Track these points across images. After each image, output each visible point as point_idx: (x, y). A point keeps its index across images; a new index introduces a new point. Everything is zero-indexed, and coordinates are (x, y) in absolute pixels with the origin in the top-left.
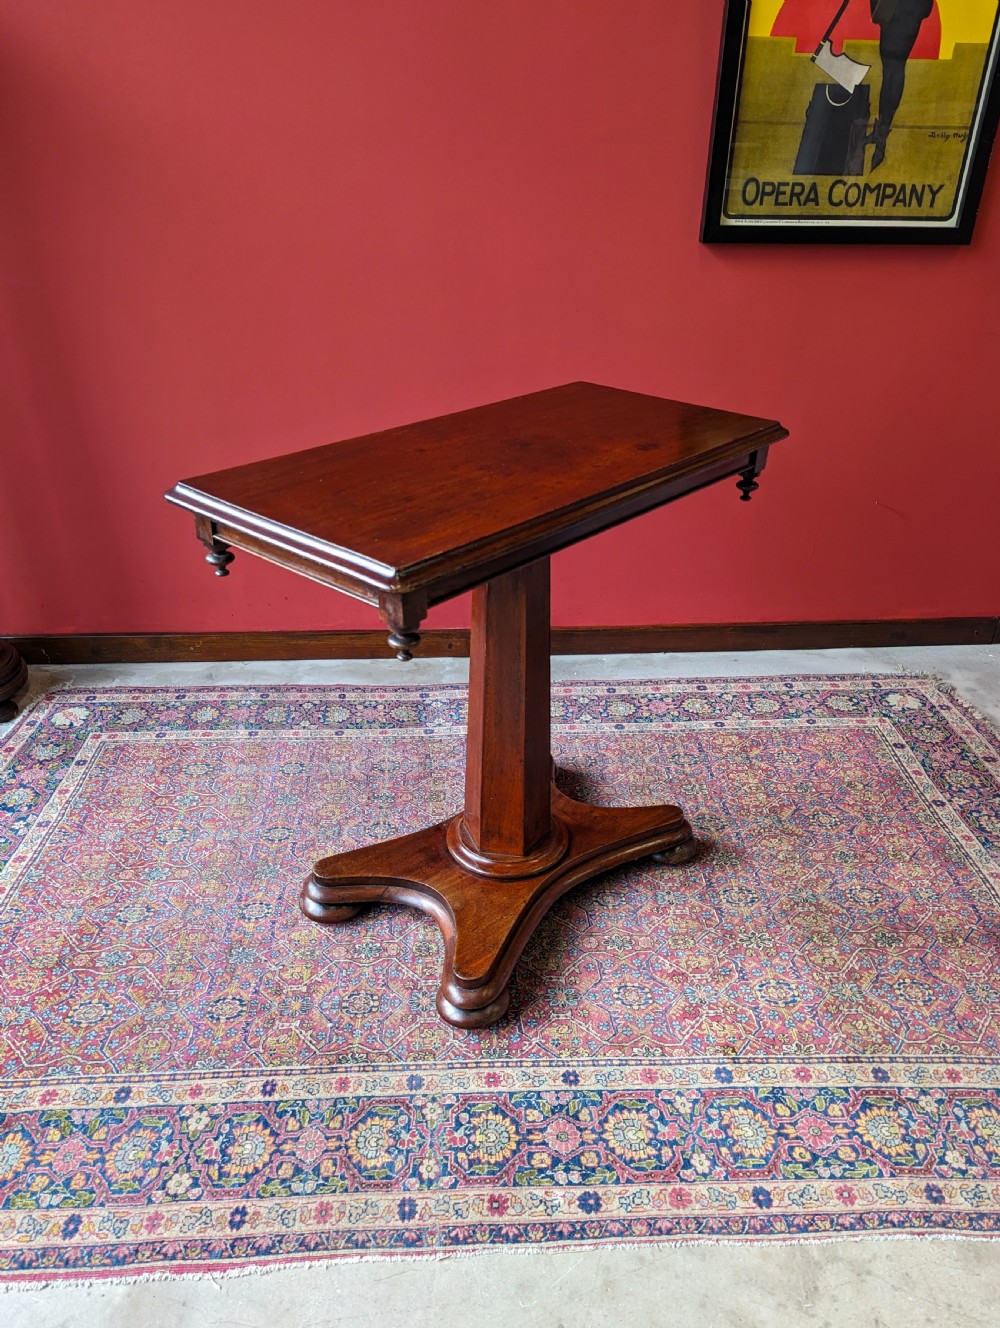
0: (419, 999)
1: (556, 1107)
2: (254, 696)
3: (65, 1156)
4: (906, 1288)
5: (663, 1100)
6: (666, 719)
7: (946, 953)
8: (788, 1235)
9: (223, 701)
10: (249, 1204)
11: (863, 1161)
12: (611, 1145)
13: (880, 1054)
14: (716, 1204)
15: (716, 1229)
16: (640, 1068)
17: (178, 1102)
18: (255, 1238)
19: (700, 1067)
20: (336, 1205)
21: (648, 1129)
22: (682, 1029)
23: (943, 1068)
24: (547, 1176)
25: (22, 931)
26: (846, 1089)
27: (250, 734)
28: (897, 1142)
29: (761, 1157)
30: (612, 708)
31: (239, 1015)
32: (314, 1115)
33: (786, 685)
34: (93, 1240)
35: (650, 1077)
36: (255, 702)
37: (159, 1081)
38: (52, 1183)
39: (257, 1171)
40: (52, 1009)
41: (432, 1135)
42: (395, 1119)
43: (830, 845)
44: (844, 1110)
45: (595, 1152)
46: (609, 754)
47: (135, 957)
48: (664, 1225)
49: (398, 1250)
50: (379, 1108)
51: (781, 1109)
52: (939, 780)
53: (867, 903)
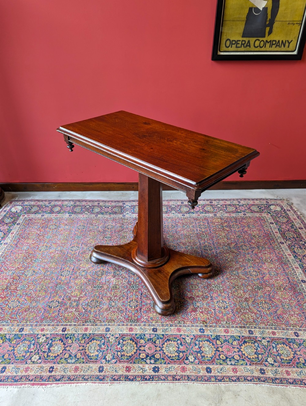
0: (111, 303)
1: (149, 339)
2: (72, 203)
3: (3, 348)
4: (249, 401)
5: (182, 338)
6: (199, 213)
7: (277, 293)
8: (215, 382)
9: (62, 205)
10: (55, 365)
11: (241, 360)
12: (164, 351)
13: (252, 326)
14: (194, 372)
15: (193, 380)
16: (176, 328)
17: (37, 333)
18: (56, 376)
19: (195, 328)
20: (80, 367)
21: (177, 347)
22: (191, 315)
23: (271, 331)
24: (144, 361)
26: (239, 336)
27: (69, 216)
28: (253, 354)
29: (210, 357)
30: (182, 209)
31: (57, 306)
32: (76, 339)
33: (238, 202)
34: (9, 374)
35: (179, 330)
36: (72, 205)
37: (32, 326)
39: (58, 355)
40: (3, 303)
41: (111, 346)
42: (101, 341)
43: (245, 256)
44: (238, 343)
45: (159, 354)
46: (179, 224)
47: (29, 287)
48: (178, 377)
49: (97, 382)
50: (96, 337)
51: (218, 342)
52: (283, 235)
53: (254, 276)
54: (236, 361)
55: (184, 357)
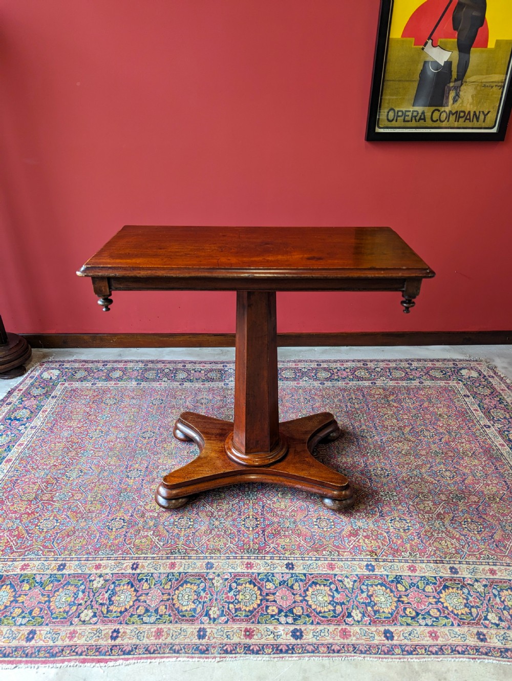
0: (214, 522)
1: (282, 582)
2: (141, 365)
5: (338, 580)
6: (347, 380)
7: (490, 506)
8: (402, 656)
9: (125, 368)
10: (121, 627)
11: (443, 617)
12: (310, 603)
13: (454, 559)
14: (364, 637)
15: (364, 651)
16: (326, 562)
17: (89, 572)
18: (123, 645)
19: (358, 563)
20: (165, 630)
21: (329, 595)
22: (349, 542)
23: (487, 567)
24: (275, 619)
25: (19, 481)
26: (435, 578)
27: (137, 384)
28: (462, 607)
29: (389, 613)
30: (319, 374)
32: (157, 582)
33: (408, 364)
34: (41, 643)
35: (331, 567)
36: (141, 368)
37: (80, 561)
38: (23, 612)
39: (126, 610)
40: (30, 522)
41: (217, 594)
42: (199, 585)
43: (430, 447)
44: (434, 589)
45: (301, 607)
46: (316, 397)
47: (73, 496)
48: (336, 648)
49: (196, 655)
50: (190, 579)
51: (400, 587)
52: (488, 414)
53: (448, 478)
54: (435, 620)
55: (343, 612)
